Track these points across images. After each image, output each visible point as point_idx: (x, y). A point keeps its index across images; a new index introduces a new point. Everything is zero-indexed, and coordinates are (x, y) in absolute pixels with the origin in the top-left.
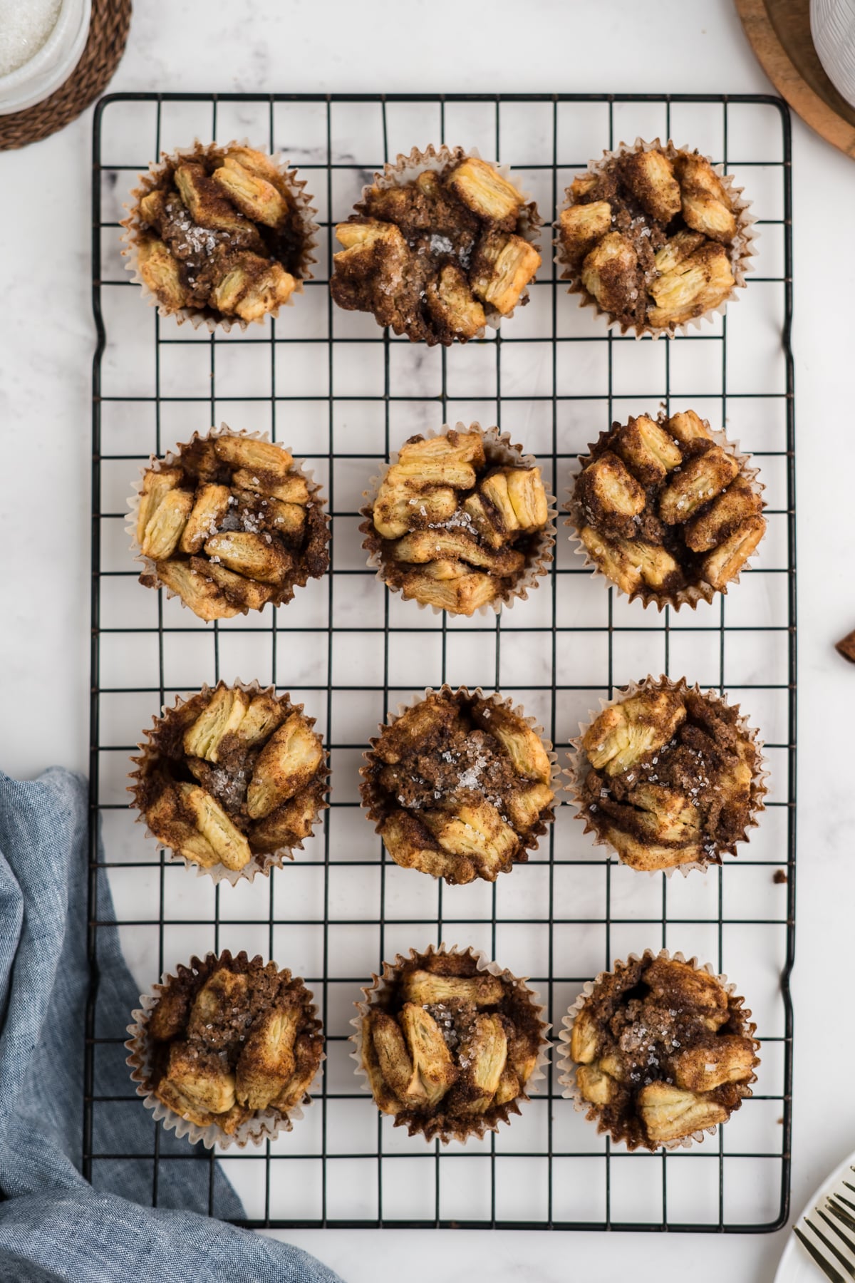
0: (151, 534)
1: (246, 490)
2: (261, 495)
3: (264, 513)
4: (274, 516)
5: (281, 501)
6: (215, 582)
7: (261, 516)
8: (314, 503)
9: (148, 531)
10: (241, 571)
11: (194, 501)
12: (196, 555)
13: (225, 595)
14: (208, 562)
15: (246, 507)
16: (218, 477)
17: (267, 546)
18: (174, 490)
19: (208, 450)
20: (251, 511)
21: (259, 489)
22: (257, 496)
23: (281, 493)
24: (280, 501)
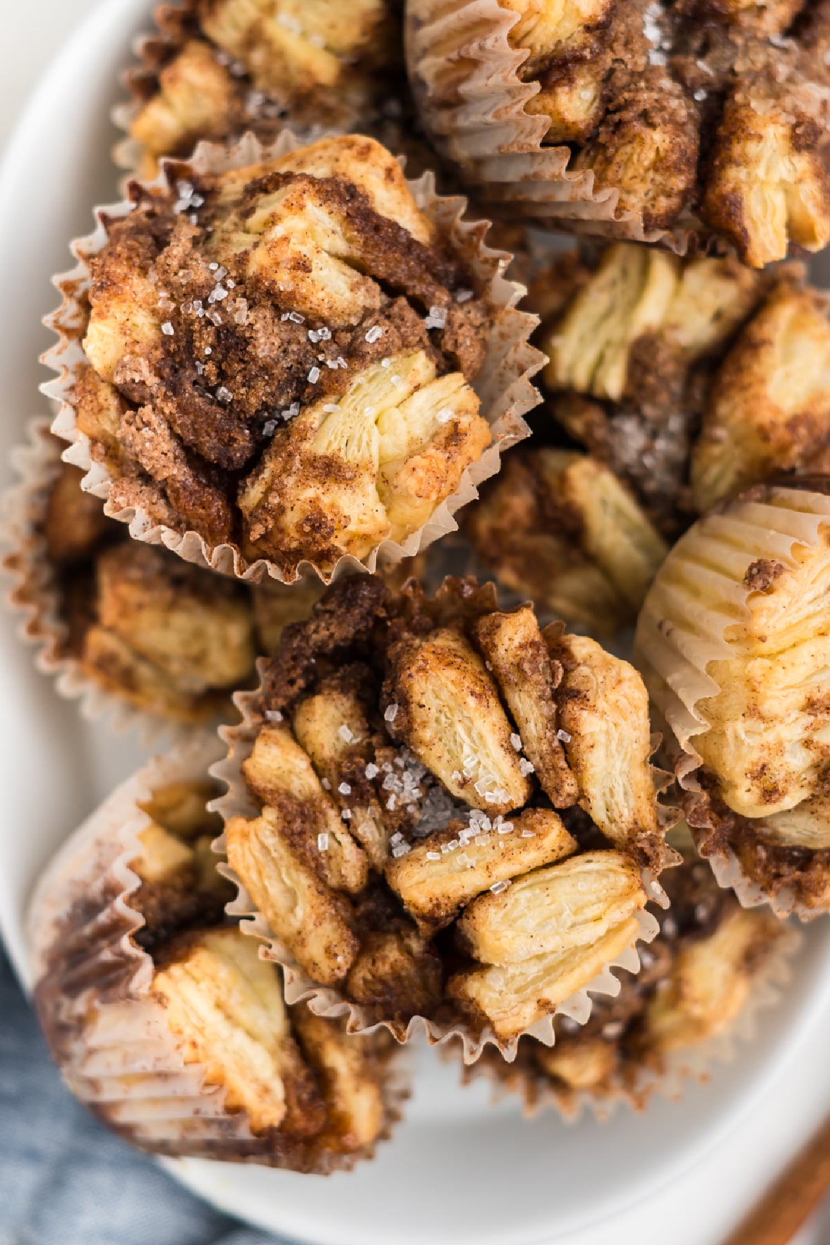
0: (598, 919)
1: (359, 843)
2: (340, 809)
3: (362, 770)
4: (349, 753)
5: (313, 765)
6: (558, 722)
7: (372, 771)
8: (263, 715)
9: (601, 929)
10: (493, 702)
11: (464, 909)
12: (548, 805)
13: (563, 685)
14: (538, 770)
15: (385, 811)
16: (389, 918)
17: (405, 703)
18: (483, 960)
19: (365, 981)
20: (382, 798)
21: (335, 825)
22: (347, 814)
23: (304, 782)
24: (318, 769)
